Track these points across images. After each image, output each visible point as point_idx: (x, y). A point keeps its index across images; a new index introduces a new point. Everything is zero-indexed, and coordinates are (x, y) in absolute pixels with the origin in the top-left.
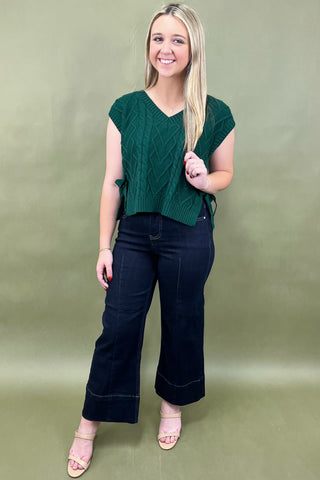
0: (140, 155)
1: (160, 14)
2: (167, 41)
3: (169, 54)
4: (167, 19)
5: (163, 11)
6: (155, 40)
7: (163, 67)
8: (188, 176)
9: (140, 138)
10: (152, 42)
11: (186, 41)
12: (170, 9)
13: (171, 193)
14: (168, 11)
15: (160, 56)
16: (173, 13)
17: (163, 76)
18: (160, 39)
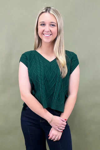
0: (40, 80)
1: (43, 12)
2: (47, 25)
3: (49, 32)
4: (46, 15)
5: (44, 11)
6: (41, 25)
7: (46, 38)
9: (39, 72)
10: (39, 27)
11: (56, 25)
12: (47, 9)
13: (56, 98)
14: (46, 11)
15: (44, 33)
16: (49, 12)
17: (46, 43)
18: (43, 24)
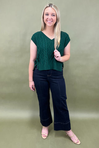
0: (45, 52)
1: (47, 7)
2: (50, 15)
3: (51, 19)
5: (48, 6)
6: (46, 15)
7: (49, 23)
8: (55, 57)
10: (45, 16)
11: (56, 15)
12: (50, 5)
15: (48, 20)
16: (51, 7)
17: (49, 26)
18: (47, 15)
